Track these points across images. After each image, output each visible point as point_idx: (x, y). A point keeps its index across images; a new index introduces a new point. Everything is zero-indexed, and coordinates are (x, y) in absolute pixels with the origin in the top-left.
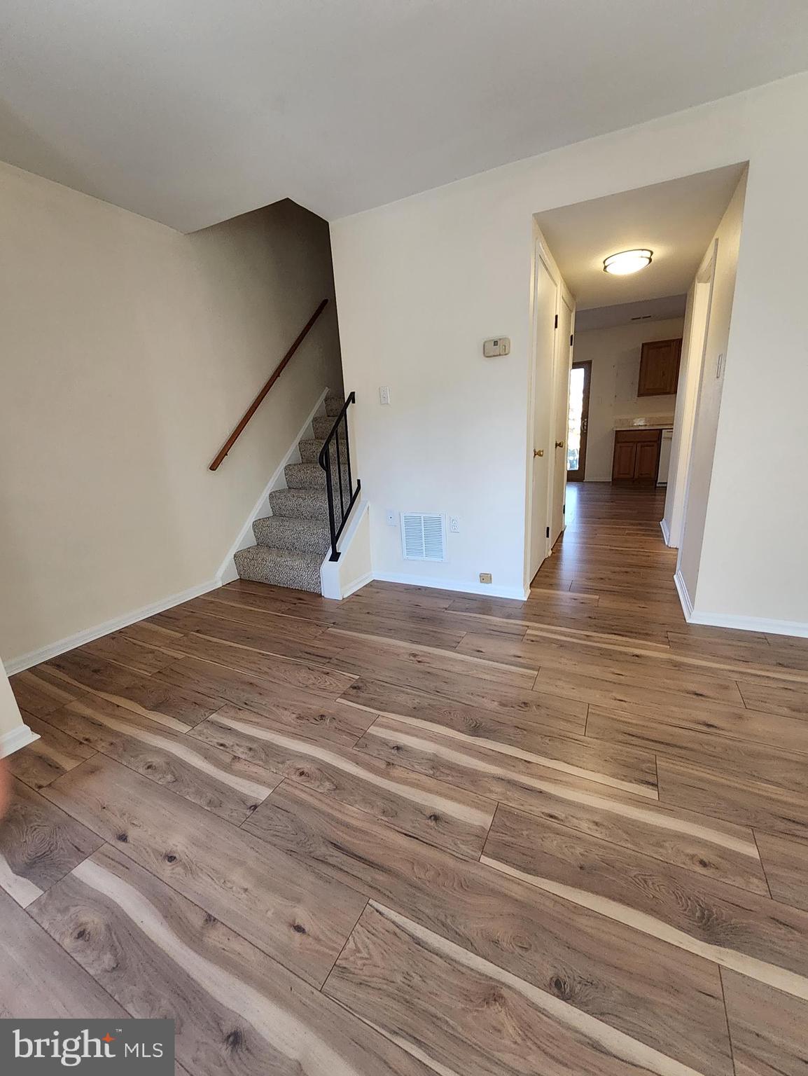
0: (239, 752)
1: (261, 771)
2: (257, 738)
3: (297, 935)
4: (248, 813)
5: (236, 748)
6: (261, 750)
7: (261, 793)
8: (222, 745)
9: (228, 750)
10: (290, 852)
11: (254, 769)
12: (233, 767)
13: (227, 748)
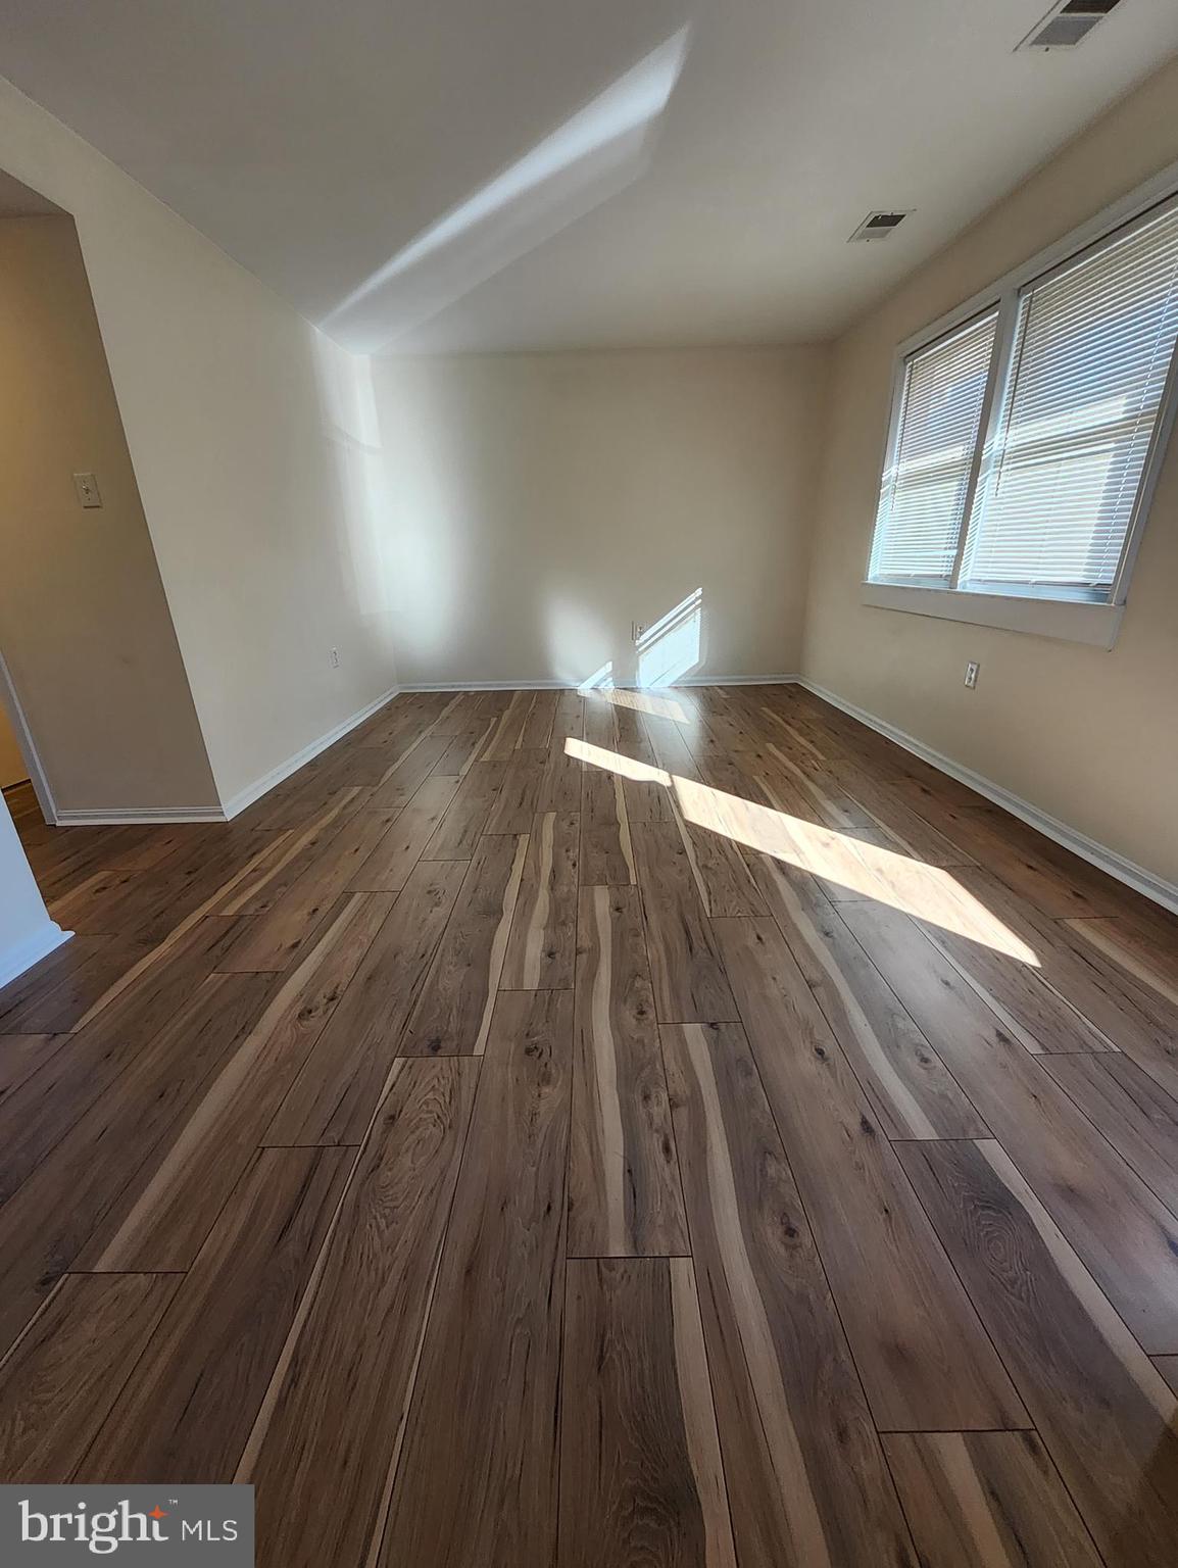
0: (659, 1109)
1: (668, 1055)
2: (621, 1108)
3: (763, 937)
4: (723, 1027)
5: (657, 1121)
6: (638, 1082)
7: (694, 1033)
8: (667, 1149)
9: (669, 1131)
10: (724, 972)
11: (672, 1067)
12: (688, 1093)
13: (666, 1136)
